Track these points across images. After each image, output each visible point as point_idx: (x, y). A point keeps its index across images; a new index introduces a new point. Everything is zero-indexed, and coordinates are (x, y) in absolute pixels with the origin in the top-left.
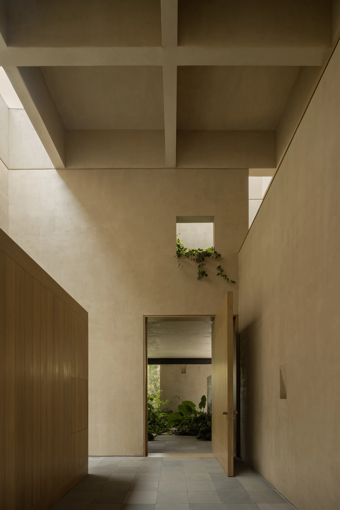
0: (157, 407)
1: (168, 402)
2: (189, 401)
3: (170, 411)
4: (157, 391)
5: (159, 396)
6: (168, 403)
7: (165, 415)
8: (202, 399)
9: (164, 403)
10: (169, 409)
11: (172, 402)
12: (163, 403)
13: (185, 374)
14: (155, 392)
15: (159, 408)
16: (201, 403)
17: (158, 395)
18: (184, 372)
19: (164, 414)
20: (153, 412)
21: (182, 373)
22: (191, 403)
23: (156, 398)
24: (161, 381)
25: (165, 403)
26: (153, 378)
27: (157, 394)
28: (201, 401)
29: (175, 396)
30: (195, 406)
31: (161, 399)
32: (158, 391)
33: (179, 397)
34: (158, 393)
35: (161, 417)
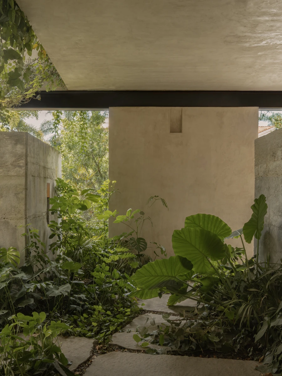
0: (102, 226)
1: (132, 215)
2: (209, 216)
3: (139, 239)
4: (100, 183)
5: (106, 196)
6: (133, 217)
7: (124, 256)
8: (254, 207)
9: (119, 218)
10: (135, 236)
11: (142, 213)
12: (117, 215)
13: (180, 134)
14: (96, 186)
15: (107, 230)
16: (251, 221)
17: (103, 195)
18: (177, 129)
19: (123, 253)
20: (88, 244)
21: (172, 131)
22: (217, 221)
23: (96, 201)
24: (111, 158)
25: (125, 217)
26: (91, 150)
27: (99, 192)
28: (253, 215)
29: (152, 198)
30: (227, 232)
31: (111, 204)
32: (104, 183)
33: (163, 201)
34: (105, 189)
35: (112, 261)
